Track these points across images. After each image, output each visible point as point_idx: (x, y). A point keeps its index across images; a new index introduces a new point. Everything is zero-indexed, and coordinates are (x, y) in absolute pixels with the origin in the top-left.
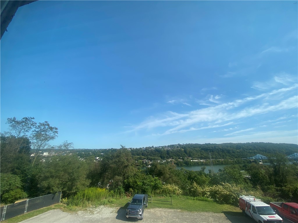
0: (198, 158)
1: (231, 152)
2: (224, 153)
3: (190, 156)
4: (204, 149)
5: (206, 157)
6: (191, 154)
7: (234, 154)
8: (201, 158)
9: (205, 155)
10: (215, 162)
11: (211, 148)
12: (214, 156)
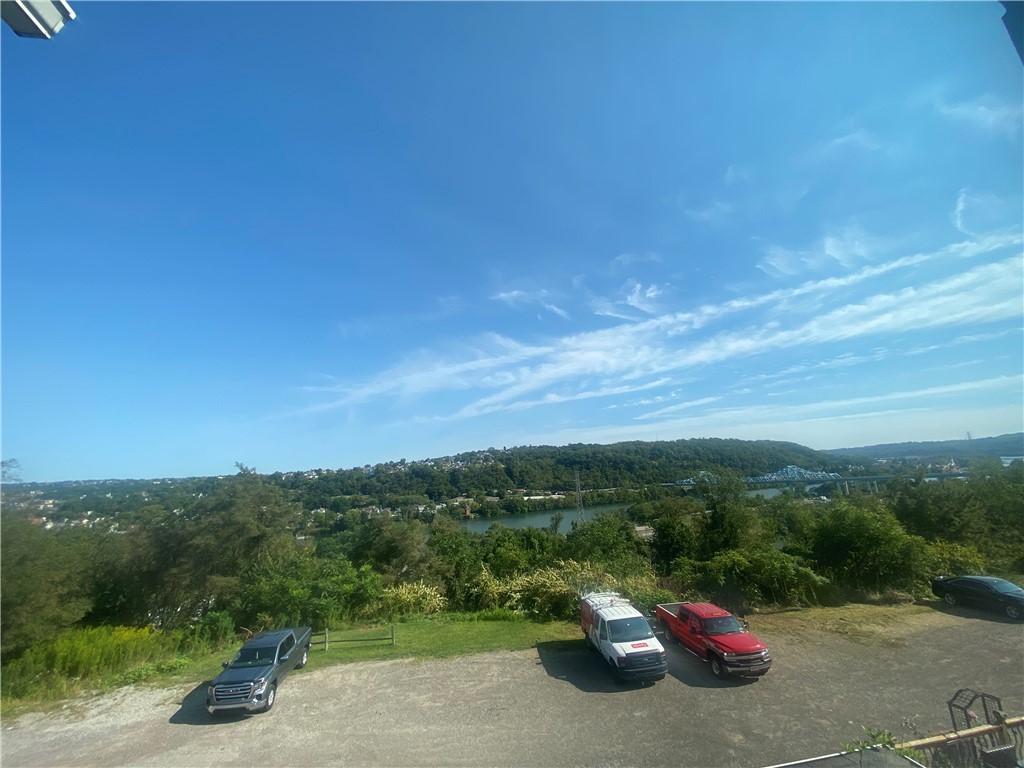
0: (545, 489)
1: (637, 467)
2: (618, 471)
3: (522, 484)
4: (565, 460)
5: (569, 486)
6: (527, 479)
7: (643, 473)
8: (555, 489)
9: (566, 480)
10: (593, 498)
11: (584, 459)
12: (590, 482)
